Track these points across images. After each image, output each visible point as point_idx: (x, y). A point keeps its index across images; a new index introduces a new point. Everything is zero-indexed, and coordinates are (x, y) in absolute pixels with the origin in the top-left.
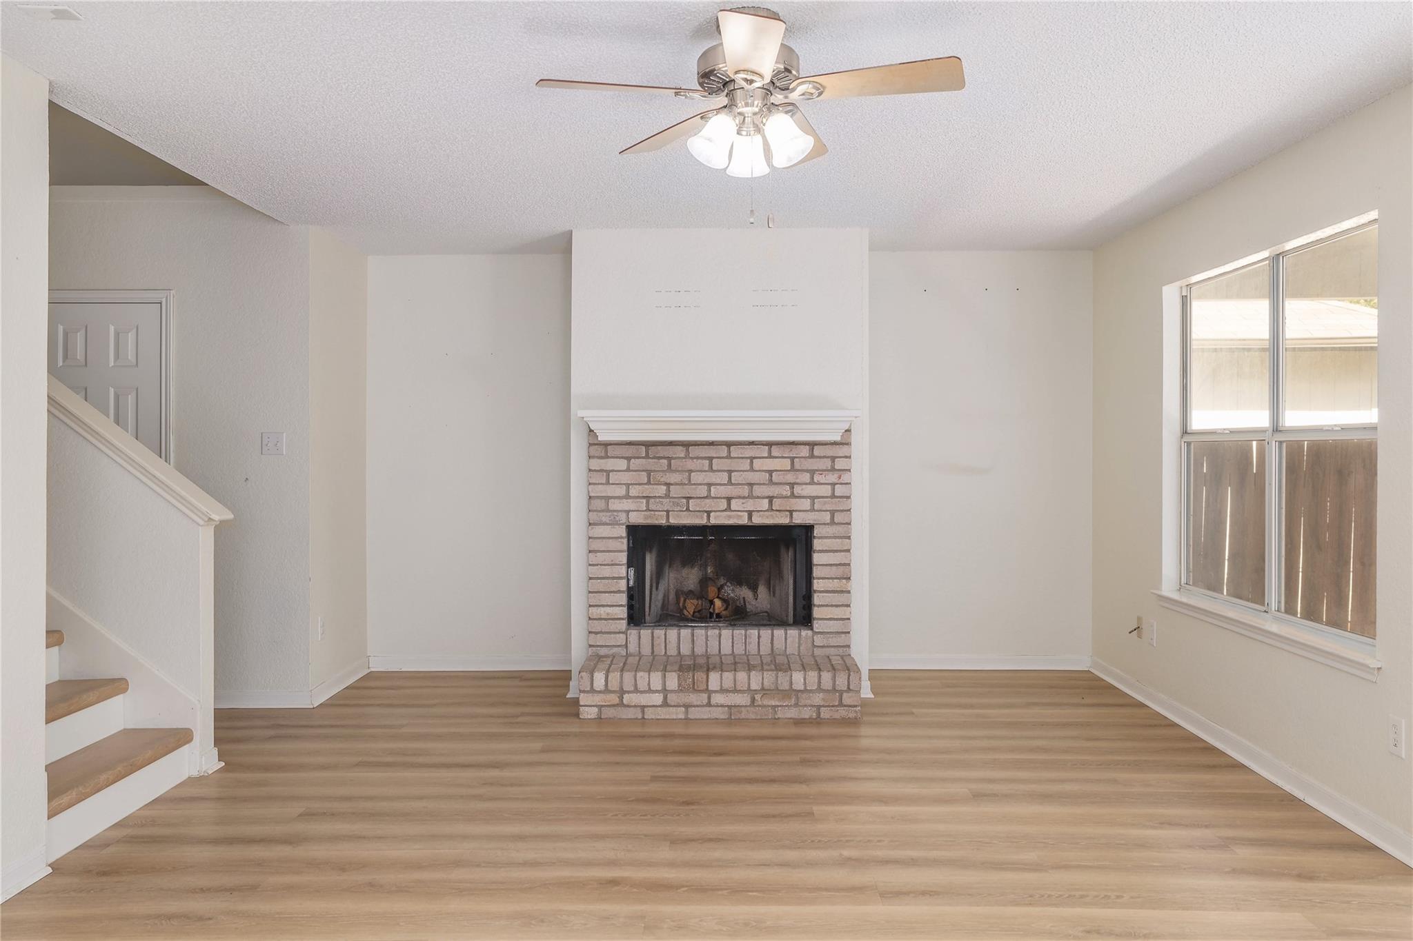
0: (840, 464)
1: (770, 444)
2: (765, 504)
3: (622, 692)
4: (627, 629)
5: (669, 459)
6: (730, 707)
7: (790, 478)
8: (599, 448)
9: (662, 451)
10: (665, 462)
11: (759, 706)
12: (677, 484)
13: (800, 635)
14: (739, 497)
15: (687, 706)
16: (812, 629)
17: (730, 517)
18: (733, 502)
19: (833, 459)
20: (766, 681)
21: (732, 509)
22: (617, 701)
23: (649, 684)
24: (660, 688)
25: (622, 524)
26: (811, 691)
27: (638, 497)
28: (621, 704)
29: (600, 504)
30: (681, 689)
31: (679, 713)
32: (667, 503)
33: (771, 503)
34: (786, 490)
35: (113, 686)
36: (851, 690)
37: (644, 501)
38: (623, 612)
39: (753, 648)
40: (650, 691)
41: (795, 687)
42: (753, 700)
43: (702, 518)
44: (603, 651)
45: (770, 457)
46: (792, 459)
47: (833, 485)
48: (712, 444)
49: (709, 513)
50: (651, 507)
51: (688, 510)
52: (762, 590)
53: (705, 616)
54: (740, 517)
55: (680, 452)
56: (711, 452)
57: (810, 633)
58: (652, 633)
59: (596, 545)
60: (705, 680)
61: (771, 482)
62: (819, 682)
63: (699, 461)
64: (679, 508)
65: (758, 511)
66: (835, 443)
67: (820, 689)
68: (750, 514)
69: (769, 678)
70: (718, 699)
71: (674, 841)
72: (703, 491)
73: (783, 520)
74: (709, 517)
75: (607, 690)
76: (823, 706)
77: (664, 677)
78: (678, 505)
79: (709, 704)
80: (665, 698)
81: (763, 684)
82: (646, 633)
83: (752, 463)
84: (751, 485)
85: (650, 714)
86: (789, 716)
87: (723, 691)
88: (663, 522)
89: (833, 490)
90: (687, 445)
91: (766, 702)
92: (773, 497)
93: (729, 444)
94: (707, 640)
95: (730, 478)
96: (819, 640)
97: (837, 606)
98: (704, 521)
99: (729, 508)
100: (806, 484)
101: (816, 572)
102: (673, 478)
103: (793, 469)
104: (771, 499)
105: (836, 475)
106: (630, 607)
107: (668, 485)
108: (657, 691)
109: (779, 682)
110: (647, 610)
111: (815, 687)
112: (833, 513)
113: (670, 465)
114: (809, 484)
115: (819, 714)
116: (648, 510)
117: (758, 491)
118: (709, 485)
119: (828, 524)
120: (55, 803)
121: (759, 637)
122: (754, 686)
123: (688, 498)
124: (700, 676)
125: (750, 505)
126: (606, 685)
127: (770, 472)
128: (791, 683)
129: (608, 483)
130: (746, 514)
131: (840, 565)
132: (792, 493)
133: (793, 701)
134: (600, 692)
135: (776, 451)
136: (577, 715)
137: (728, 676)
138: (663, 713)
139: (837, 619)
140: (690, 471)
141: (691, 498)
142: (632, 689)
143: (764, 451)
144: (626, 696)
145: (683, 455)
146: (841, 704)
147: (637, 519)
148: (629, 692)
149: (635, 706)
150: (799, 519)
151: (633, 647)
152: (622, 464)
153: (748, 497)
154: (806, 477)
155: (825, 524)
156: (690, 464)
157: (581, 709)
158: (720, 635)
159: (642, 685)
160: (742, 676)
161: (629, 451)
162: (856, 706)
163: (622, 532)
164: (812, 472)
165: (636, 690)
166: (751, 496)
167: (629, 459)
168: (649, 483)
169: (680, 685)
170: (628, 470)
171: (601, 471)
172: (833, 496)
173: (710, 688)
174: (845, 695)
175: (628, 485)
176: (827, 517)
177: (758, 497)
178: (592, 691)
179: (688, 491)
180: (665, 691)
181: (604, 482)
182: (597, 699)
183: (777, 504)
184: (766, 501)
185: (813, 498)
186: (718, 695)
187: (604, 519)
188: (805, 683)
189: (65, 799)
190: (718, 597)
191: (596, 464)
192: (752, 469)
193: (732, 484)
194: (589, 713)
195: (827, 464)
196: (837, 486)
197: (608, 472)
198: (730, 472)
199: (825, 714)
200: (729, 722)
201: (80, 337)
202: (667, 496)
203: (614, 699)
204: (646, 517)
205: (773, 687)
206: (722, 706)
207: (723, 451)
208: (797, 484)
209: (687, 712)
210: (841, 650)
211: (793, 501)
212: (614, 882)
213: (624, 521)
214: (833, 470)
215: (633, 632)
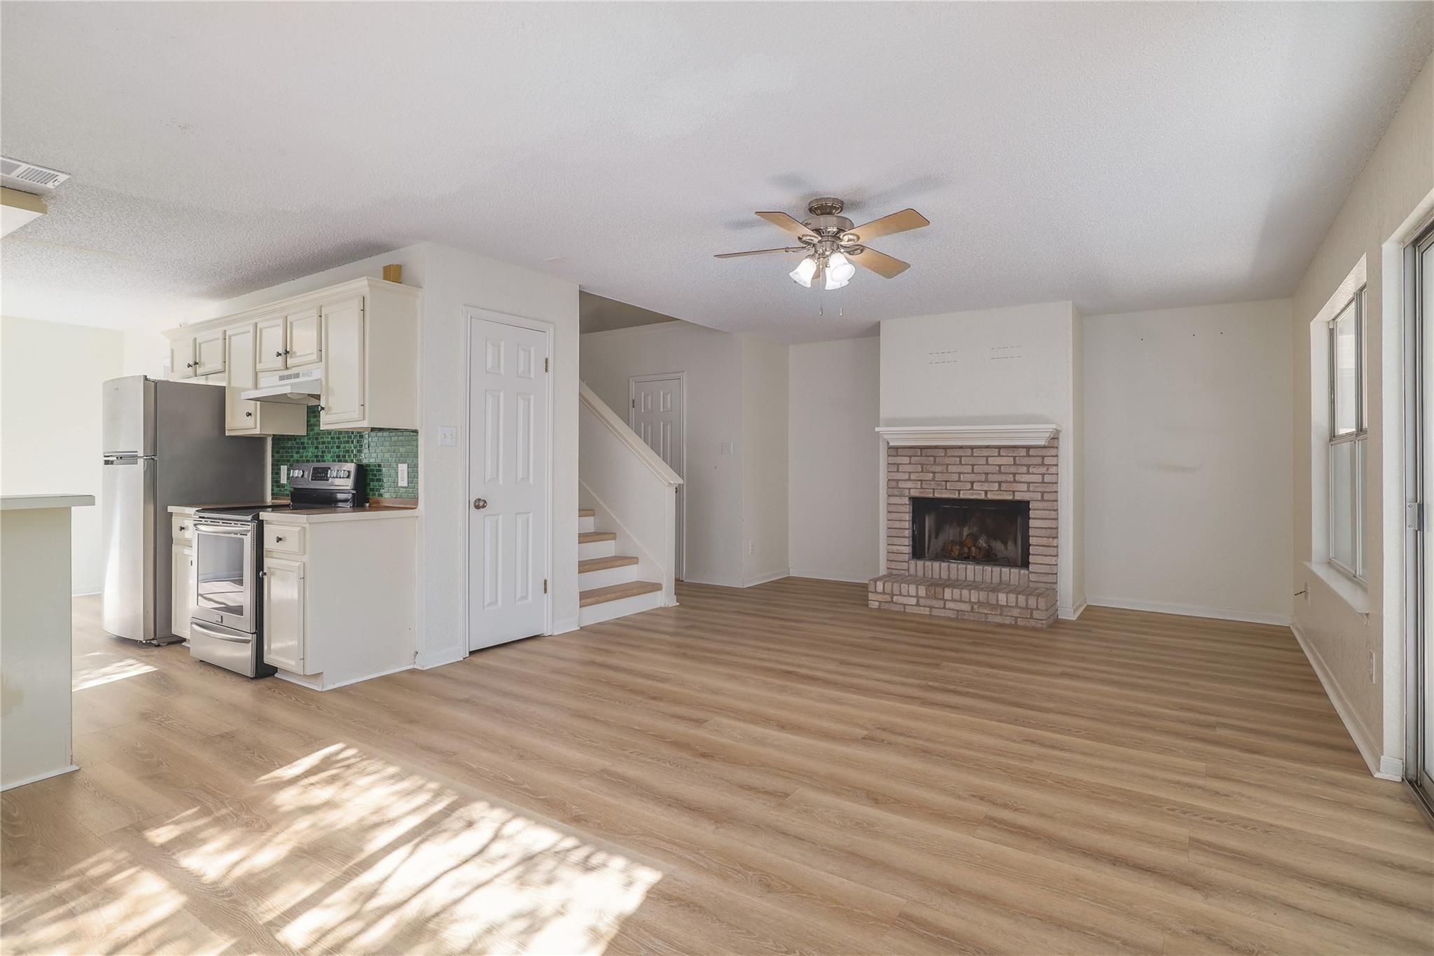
0: (1047, 461)
1: (999, 448)
2: (996, 486)
3: (892, 595)
4: (909, 560)
5: (935, 457)
6: (957, 611)
7: (1013, 469)
8: (894, 451)
9: (930, 452)
10: (932, 458)
11: (977, 612)
12: (939, 473)
13: (1019, 572)
14: (979, 482)
15: (931, 607)
16: (1028, 569)
17: (972, 494)
18: (975, 484)
19: (1043, 457)
20: (981, 597)
21: (975, 488)
22: (890, 599)
23: (908, 592)
24: (914, 594)
25: (907, 496)
26: (1012, 607)
27: (916, 480)
28: (892, 602)
29: (894, 484)
30: (927, 597)
31: (926, 611)
32: (933, 485)
33: (1000, 486)
34: (1010, 478)
35: (633, 560)
36: (1039, 609)
37: (919, 483)
38: (908, 550)
39: (988, 578)
40: (909, 596)
41: (1000, 603)
42: (972, 608)
43: (955, 494)
44: (895, 572)
45: (999, 455)
46: (1015, 457)
47: (1043, 475)
48: (961, 447)
49: (959, 491)
50: (924, 486)
51: (946, 489)
52: (1010, 544)
53: (966, 558)
54: (980, 494)
55: (941, 452)
56: (960, 452)
57: (1027, 572)
58: (924, 564)
59: (893, 508)
60: (942, 592)
61: (1000, 472)
62: (1017, 602)
63: (954, 458)
64: (940, 488)
65: (991, 491)
66: (1044, 447)
67: (1017, 606)
68: (986, 492)
69: (983, 596)
70: (949, 605)
71: (843, 663)
72: (955, 477)
73: (1009, 497)
74: (959, 493)
75: (884, 593)
76: (1020, 617)
77: (917, 588)
78: (940, 485)
79: (944, 608)
80: (918, 601)
81: (979, 599)
82: (920, 563)
83: (987, 459)
84: (987, 474)
85: (909, 609)
86: (996, 621)
87: (953, 600)
88: (931, 496)
89: (1043, 478)
90: (946, 448)
91: (980, 611)
92: (1002, 482)
93: (972, 448)
94: (958, 571)
95: (973, 469)
96: (1032, 577)
97: (1046, 556)
98: (956, 496)
99: (972, 488)
100: (1024, 474)
101: (1031, 532)
102: (938, 469)
103: (1015, 464)
104: (1000, 483)
105: (1045, 468)
106: (914, 547)
107: (934, 473)
108: (913, 597)
109: (990, 598)
110: (926, 550)
111: (1014, 605)
112: (1043, 493)
113: (935, 461)
114: (1026, 474)
115: (1016, 622)
116: (922, 488)
117: (991, 477)
118: (960, 473)
119: (1039, 501)
120: (583, 601)
121: (992, 572)
122: (973, 600)
123: (946, 481)
124: (939, 590)
125: (986, 486)
126: (884, 590)
127: (1000, 466)
128: (998, 600)
129: (898, 471)
130: (983, 492)
131: (1048, 528)
132: (1014, 480)
133: (999, 612)
134: (880, 593)
135: (1003, 452)
136: (867, 605)
137: (957, 592)
138: (916, 610)
139: (1046, 564)
140: (948, 465)
141: (948, 481)
142: (898, 593)
143: (995, 452)
144: (895, 597)
145: (943, 455)
146: (1032, 618)
147: (914, 493)
148: (896, 595)
149: (900, 604)
150: (1018, 497)
151: (912, 571)
152: (906, 460)
153: (985, 481)
154: (1024, 469)
155: (1036, 501)
156: (947, 460)
157: (870, 602)
158: (966, 568)
159: (904, 592)
160: (965, 592)
161: (911, 452)
162: (1043, 620)
163: (906, 501)
164: (1028, 466)
165: (901, 595)
166: (986, 481)
167: (910, 457)
168: (922, 471)
169: (927, 594)
170: (910, 464)
171: (894, 464)
172: (1043, 482)
173: (945, 598)
174: (1034, 612)
175: (910, 473)
176: (1039, 496)
177: (991, 482)
178: (876, 592)
179: (946, 477)
180: (917, 596)
181: (896, 470)
182: (879, 597)
183: (1004, 487)
184: (997, 484)
185: (1028, 483)
186: (950, 603)
187: (896, 493)
188: (1007, 602)
189: (589, 601)
190: (974, 546)
191: (892, 460)
192: (987, 464)
193: (974, 473)
194: (875, 605)
195: (1039, 460)
196: (1046, 476)
197: (898, 465)
198: (973, 465)
199: (1020, 622)
200: (956, 620)
201: (650, 397)
202: (933, 479)
203: (888, 598)
204: (920, 492)
205: (985, 601)
206: (952, 610)
207: (969, 452)
208: (1018, 474)
209: (931, 611)
210: (1048, 585)
211: (1015, 484)
212: (790, 673)
213: (907, 494)
214: (1043, 464)
215: (913, 562)
